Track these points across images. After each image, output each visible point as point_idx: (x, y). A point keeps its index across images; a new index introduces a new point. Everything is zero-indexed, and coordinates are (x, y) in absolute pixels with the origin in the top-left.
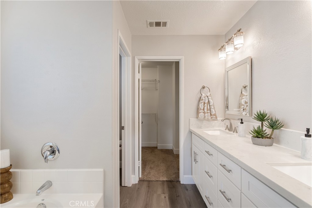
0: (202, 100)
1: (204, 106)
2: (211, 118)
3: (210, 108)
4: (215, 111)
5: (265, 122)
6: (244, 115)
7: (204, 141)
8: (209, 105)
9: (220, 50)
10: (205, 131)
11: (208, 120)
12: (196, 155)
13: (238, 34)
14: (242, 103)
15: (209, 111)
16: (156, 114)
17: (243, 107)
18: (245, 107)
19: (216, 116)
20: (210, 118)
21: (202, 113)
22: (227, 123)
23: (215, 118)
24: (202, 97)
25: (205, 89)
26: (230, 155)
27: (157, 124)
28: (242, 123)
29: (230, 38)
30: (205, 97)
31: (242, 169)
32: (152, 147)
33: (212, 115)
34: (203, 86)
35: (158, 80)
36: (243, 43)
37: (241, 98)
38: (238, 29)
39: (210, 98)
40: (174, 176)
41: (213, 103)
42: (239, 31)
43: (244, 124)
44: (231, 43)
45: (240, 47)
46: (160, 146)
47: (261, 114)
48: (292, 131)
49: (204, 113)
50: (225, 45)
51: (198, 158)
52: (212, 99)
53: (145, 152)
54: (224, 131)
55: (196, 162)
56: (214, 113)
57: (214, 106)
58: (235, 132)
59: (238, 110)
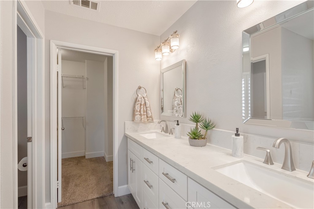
0: (139, 101)
1: (140, 107)
2: (148, 120)
3: (146, 110)
4: (151, 113)
5: (200, 123)
6: (177, 116)
7: (142, 147)
8: (145, 107)
9: (156, 51)
10: (141, 135)
11: (144, 123)
12: (133, 162)
13: (174, 36)
14: (175, 105)
15: (145, 113)
16: (83, 117)
17: (175, 108)
18: (177, 109)
19: (152, 118)
20: (146, 120)
21: (138, 116)
22: (163, 125)
23: (151, 120)
24: (139, 97)
25: (141, 90)
26: (175, 163)
27: (85, 129)
28: (178, 124)
29: (166, 39)
30: (141, 98)
31: (188, 178)
32: (78, 157)
33: (149, 117)
34: (139, 86)
35: (86, 76)
36: (178, 45)
37: (174, 100)
38: (174, 31)
39: (146, 99)
40: (106, 190)
41: (150, 105)
42: (175, 33)
43: (180, 125)
44: (167, 45)
45: (175, 50)
46: (89, 154)
47: (196, 116)
48: (222, 131)
49: (141, 115)
50: (162, 46)
51: (136, 166)
52: (148, 100)
53: (68, 165)
54: (160, 133)
55: (133, 170)
56: (150, 115)
57: (150, 108)
58: (171, 134)
59: (171, 112)
